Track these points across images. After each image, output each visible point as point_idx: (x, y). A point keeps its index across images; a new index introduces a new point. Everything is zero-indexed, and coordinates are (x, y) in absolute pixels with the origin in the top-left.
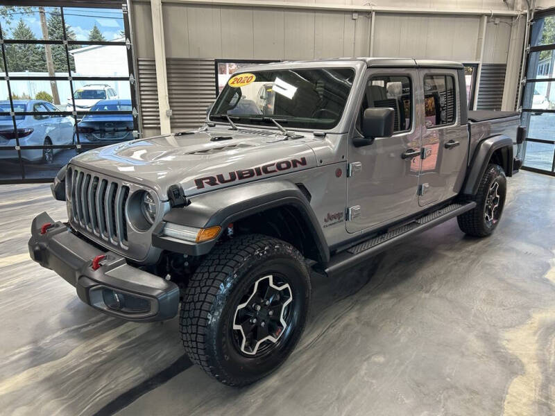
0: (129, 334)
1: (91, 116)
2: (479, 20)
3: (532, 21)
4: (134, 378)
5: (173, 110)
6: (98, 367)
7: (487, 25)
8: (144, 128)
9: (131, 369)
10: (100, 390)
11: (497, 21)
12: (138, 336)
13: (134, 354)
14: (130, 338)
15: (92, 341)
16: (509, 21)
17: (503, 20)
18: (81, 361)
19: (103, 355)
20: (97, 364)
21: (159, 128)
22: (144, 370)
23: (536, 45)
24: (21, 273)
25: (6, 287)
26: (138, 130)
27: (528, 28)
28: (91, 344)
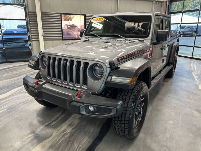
0: (72, 123)
1: (5, 36)
2: (152, 2)
3: (169, 4)
4: (88, 141)
5: (45, 33)
6: (69, 139)
7: (155, 4)
8: (32, 40)
9: (83, 138)
10: (77, 148)
11: (157, 3)
12: (76, 124)
13: (80, 132)
14: (74, 125)
15: (58, 128)
16: (161, 3)
17: (159, 3)
18: (60, 137)
19: (68, 134)
20: (68, 137)
21: (39, 41)
22: (89, 137)
23: (170, 12)
24: (5, 103)
25: (2, 110)
26: (30, 41)
27: (167, 6)
28: (59, 130)
